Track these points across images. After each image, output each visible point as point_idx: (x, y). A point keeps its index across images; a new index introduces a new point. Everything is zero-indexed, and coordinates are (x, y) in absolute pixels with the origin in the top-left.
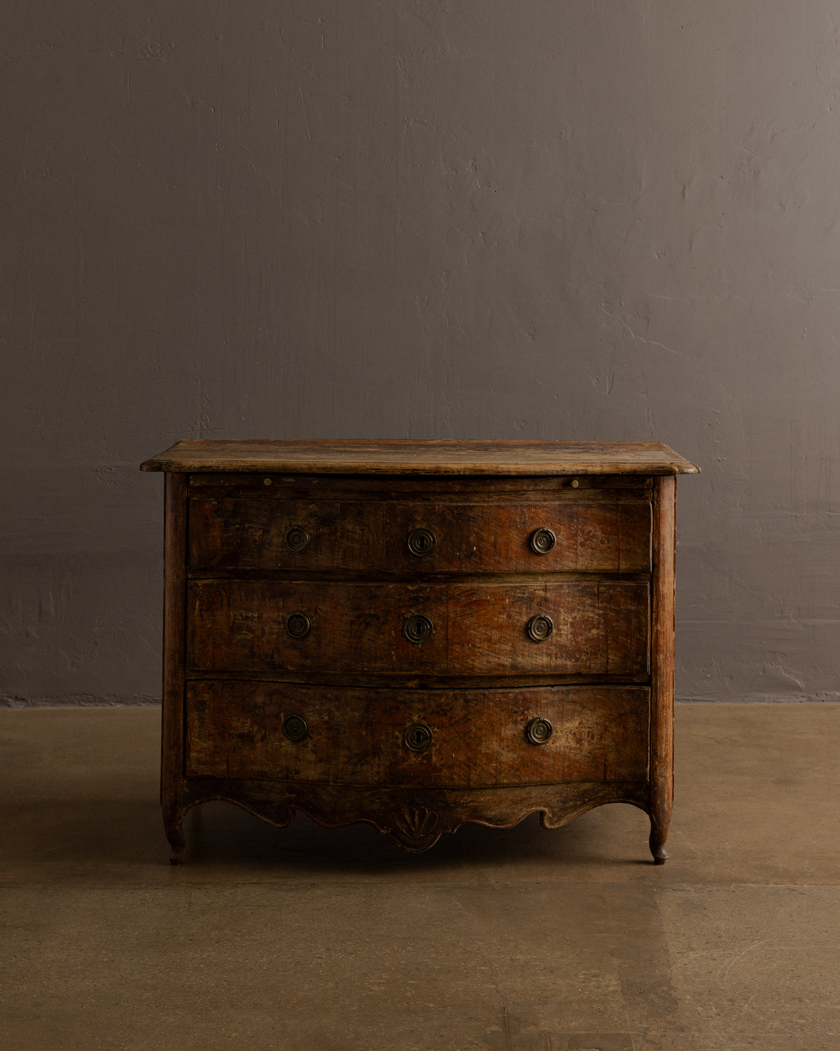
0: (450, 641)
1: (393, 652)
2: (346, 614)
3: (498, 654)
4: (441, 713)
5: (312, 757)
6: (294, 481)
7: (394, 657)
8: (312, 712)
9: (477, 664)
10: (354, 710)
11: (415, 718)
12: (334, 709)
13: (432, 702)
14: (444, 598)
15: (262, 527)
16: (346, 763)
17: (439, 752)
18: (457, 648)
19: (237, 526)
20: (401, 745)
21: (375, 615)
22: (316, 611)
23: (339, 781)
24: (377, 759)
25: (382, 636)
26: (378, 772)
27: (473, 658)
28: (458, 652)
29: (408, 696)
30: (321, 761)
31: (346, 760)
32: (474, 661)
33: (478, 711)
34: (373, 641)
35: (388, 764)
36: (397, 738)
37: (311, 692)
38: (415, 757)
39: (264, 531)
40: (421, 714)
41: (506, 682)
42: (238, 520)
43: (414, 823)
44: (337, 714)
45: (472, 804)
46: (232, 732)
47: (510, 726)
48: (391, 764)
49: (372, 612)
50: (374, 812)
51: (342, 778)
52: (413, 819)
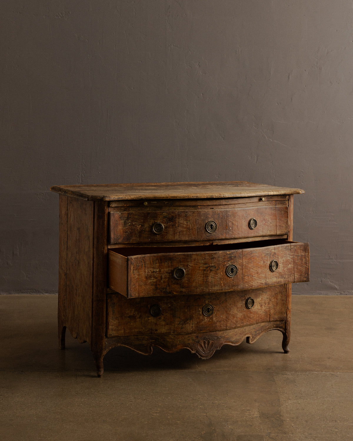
0: (244, 275)
3: (261, 279)
4: (217, 299)
5: (163, 323)
6: (156, 202)
8: (163, 303)
10: (182, 301)
11: (207, 302)
12: (173, 301)
15: (141, 224)
16: (179, 324)
17: (216, 315)
19: (130, 224)
20: (201, 314)
23: (175, 332)
24: (191, 321)
26: (192, 327)
28: (247, 279)
30: (167, 324)
32: (252, 283)
36: (200, 311)
38: (207, 318)
39: (142, 226)
40: (209, 300)
42: (130, 221)
43: (205, 347)
44: (174, 303)
45: (227, 336)
46: (126, 315)
47: (240, 302)
48: (197, 323)
50: (189, 344)
51: (177, 331)
52: (205, 345)
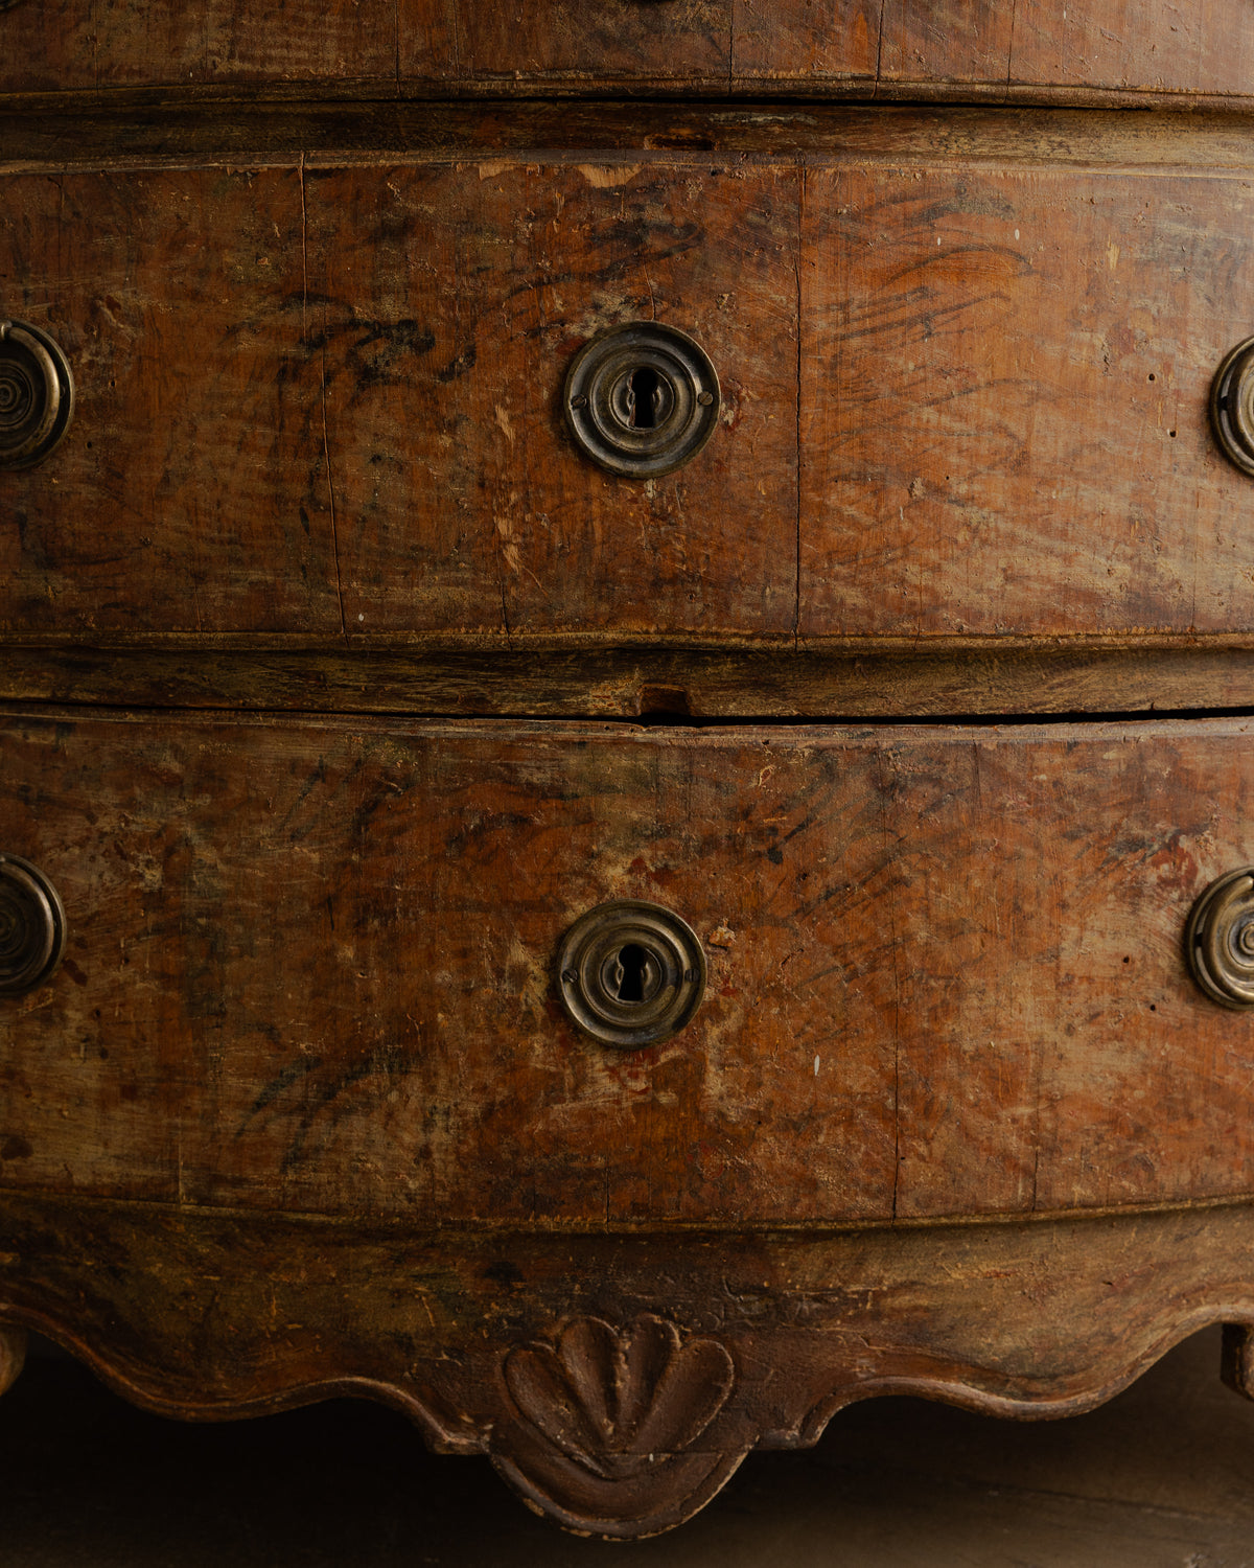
0: (811, 467)
1: (504, 527)
2: (253, 328)
3: (1063, 534)
4: (751, 847)
5: (86, 1073)
7: (512, 553)
8: (81, 844)
9: (955, 585)
10: (295, 837)
11: (616, 874)
12: (189, 830)
13: (705, 793)
14: (780, 231)
16: (259, 1105)
17: (741, 1044)
18: (846, 500)
20: (540, 1011)
21: (408, 324)
22: (94, 310)
23: (221, 1193)
24: (414, 1084)
25: (445, 441)
26: (424, 1153)
27: (933, 555)
28: (854, 523)
29: (573, 760)
30: (130, 1092)
31: (257, 1089)
32: (936, 569)
33: (945, 838)
34: (400, 467)
35: (473, 1109)
36: (520, 975)
37: (72, 743)
38: (613, 1072)
40: (646, 853)
41: (1094, 687)
43: (611, 1397)
44: (208, 855)
45: (904, 1300)
47: (1108, 914)
48: (489, 1112)
49: (391, 309)
50: (404, 1343)
51: (238, 1182)
52: (607, 1376)
